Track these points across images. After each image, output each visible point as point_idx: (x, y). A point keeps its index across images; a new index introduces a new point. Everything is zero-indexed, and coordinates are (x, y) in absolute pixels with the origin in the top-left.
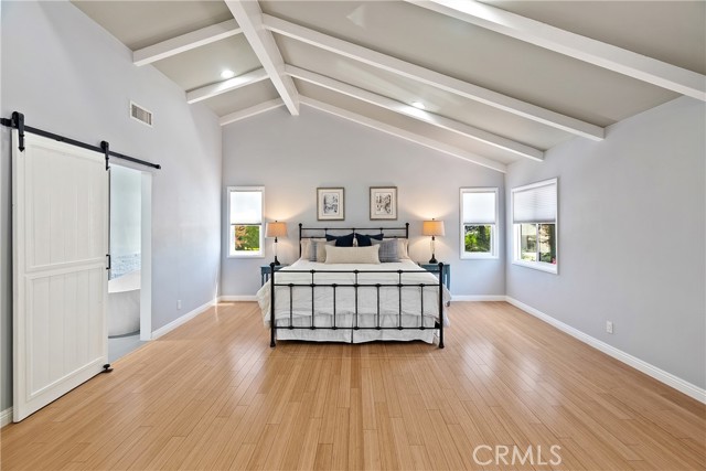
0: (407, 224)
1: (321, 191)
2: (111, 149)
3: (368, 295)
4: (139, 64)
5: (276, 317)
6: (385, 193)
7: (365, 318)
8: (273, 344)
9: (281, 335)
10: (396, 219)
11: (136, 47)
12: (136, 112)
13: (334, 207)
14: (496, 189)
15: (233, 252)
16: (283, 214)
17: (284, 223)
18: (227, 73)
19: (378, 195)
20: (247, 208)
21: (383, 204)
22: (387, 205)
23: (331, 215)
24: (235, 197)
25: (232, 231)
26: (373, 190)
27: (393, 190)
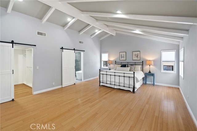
0: (143, 62)
1: (120, 53)
2: (75, 49)
3: (117, 78)
4: (80, 34)
5: (100, 80)
6: (137, 53)
7: (117, 83)
8: (100, 85)
9: (101, 84)
10: (140, 60)
11: (80, 31)
12: (80, 42)
13: (124, 57)
14: (176, 50)
15: (103, 67)
16: (112, 59)
17: (111, 61)
18: (97, 31)
19: (135, 53)
20: (105, 57)
21: (136, 56)
22: (137, 56)
23: (123, 59)
24: (103, 55)
25: (102, 62)
26: (133, 52)
27: (139, 52)
